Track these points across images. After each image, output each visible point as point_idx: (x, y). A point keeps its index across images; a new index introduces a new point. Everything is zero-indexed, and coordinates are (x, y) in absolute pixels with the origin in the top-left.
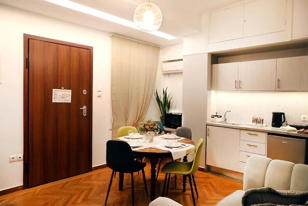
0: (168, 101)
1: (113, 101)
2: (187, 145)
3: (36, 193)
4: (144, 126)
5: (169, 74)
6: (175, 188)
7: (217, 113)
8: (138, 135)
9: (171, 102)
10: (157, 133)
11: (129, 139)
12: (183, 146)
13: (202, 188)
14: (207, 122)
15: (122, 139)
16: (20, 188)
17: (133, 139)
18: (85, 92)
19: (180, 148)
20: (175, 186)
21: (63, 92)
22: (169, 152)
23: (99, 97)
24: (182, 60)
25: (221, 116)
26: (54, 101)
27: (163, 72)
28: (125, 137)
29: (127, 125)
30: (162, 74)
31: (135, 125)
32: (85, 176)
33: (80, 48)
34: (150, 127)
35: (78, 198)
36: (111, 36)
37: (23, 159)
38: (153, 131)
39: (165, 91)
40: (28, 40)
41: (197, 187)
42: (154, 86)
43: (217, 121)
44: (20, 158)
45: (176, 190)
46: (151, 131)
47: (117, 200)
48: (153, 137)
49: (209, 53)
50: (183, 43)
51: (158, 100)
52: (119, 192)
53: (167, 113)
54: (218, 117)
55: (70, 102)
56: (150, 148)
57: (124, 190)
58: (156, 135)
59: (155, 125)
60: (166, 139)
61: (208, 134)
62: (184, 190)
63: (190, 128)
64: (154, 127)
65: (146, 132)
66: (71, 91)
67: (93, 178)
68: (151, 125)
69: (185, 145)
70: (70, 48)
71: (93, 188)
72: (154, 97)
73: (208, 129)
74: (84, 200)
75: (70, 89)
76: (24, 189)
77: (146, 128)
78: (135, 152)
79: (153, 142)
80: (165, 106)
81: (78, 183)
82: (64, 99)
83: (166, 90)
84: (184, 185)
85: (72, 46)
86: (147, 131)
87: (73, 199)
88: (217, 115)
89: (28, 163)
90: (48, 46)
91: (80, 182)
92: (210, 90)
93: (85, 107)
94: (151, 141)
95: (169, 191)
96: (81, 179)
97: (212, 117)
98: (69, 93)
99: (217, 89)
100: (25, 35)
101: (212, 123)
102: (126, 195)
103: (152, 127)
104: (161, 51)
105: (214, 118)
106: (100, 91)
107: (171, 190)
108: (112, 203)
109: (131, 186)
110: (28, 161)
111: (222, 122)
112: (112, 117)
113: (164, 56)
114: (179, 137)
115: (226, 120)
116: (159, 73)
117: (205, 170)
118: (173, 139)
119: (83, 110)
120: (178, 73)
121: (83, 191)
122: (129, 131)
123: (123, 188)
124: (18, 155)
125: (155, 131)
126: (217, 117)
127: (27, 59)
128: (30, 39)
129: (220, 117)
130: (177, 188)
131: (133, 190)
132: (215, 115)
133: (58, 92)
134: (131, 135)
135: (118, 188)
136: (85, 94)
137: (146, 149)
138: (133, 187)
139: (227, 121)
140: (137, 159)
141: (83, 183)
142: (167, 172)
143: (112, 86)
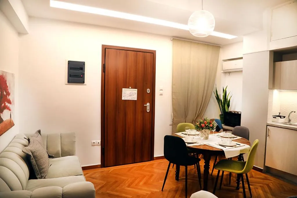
0: (228, 100)
1: (174, 99)
2: (242, 144)
3: (110, 172)
4: (200, 124)
5: (229, 73)
6: (229, 185)
7: (280, 113)
8: (194, 132)
9: (230, 100)
10: (214, 131)
11: (186, 135)
12: (238, 146)
13: (257, 188)
14: (268, 123)
15: (180, 134)
16: (99, 166)
17: (190, 136)
18: (148, 91)
19: (234, 147)
20: (229, 183)
21: (131, 91)
22: (221, 150)
23: (161, 95)
24: (242, 58)
25: (285, 117)
26: (123, 99)
27: (223, 70)
28: (182, 132)
29: (186, 121)
30: (222, 73)
31: (193, 122)
32: (147, 164)
33: (145, 52)
34: (205, 125)
35: (141, 181)
36: (172, 39)
37: (100, 144)
38: (208, 129)
39: (224, 90)
40: (105, 49)
41: (250, 186)
42: (214, 85)
43: (280, 122)
44: (99, 143)
45: (230, 186)
46: (207, 129)
47: (173, 188)
48: (208, 135)
49: (271, 51)
50: (242, 41)
51: (218, 98)
52: (176, 181)
53: (226, 111)
54: (282, 117)
55: (136, 99)
56: (205, 145)
57: (180, 180)
58: (212, 133)
59: (210, 123)
60: (222, 137)
61: (268, 135)
62: (238, 188)
63: (248, 128)
64: (210, 126)
65: (201, 129)
66: (137, 90)
67: (154, 166)
68: (207, 124)
69: (240, 145)
70: (137, 53)
71: (153, 175)
72: (214, 96)
73: (268, 130)
74: (145, 183)
75: (136, 89)
76: (101, 168)
77: (201, 126)
78: (189, 147)
79: (209, 139)
80: (224, 104)
81: (141, 169)
82: (131, 97)
83: (226, 88)
84: (238, 183)
85: (138, 51)
86: (203, 129)
87: (136, 182)
88: (280, 115)
89: (104, 148)
90: (120, 53)
91: (143, 169)
92: (271, 89)
93: (148, 104)
94: (207, 138)
95: (223, 186)
96: (144, 166)
97: (273, 117)
98: (135, 91)
99: (280, 88)
100: (103, 46)
101: (274, 123)
102: (181, 185)
103: (207, 126)
104: (221, 51)
105: (276, 118)
106: (162, 90)
107: (224, 185)
108: (168, 190)
109: (185, 177)
110: (104, 146)
111: (285, 123)
112: (172, 114)
113: (225, 54)
114: (236, 136)
115: (290, 121)
116: (219, 72)
117: (263, 171)
118: (228, 138)
119: (147, 106)
120: (239, 71)
121: (145, 176)
122: (187, 127)
123: (179, 179)
124: (97, 141)
125: (210, 129)
126: (279, 117)
127: (104, 64)
128: (106, 48)
129: (283, 117)
130: (231, 185)
131: (186, 182)
132: (278, 115)
133: (127, 91)
134: (188, 131)
135: (175, 178)
136: (149, 92)
137: (200, 146)
138: (186, 179)
139: (291, 123)
140: (194, 154)
141: (146, 169)
142: (220, 169)
143: (173, 85)
